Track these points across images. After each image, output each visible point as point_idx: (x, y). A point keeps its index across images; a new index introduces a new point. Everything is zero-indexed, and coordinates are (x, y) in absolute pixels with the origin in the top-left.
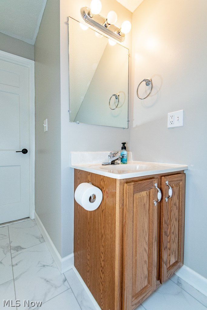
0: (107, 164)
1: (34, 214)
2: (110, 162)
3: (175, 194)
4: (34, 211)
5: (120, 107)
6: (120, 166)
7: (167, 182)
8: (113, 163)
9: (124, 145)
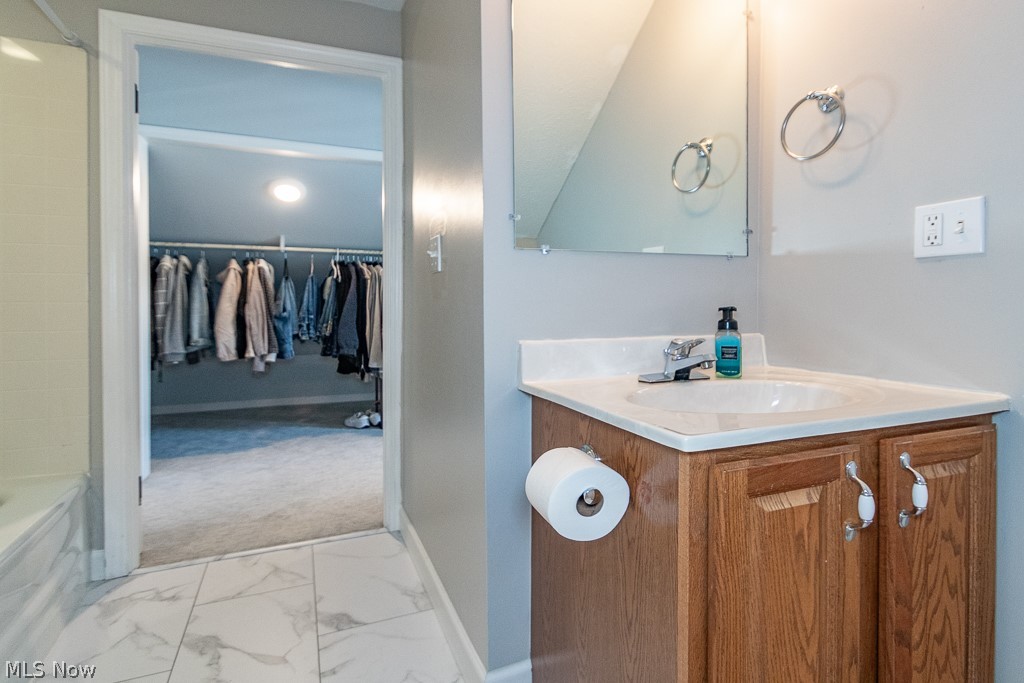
0: (662, 378)
1: (398, 518)
2: (672, 371)
3: (944, 499)
4: (399, 507)
5: (717, 186)
6: (712, 387)
7: (904, 458)
8: (682, 376)
9: (731, 315)
